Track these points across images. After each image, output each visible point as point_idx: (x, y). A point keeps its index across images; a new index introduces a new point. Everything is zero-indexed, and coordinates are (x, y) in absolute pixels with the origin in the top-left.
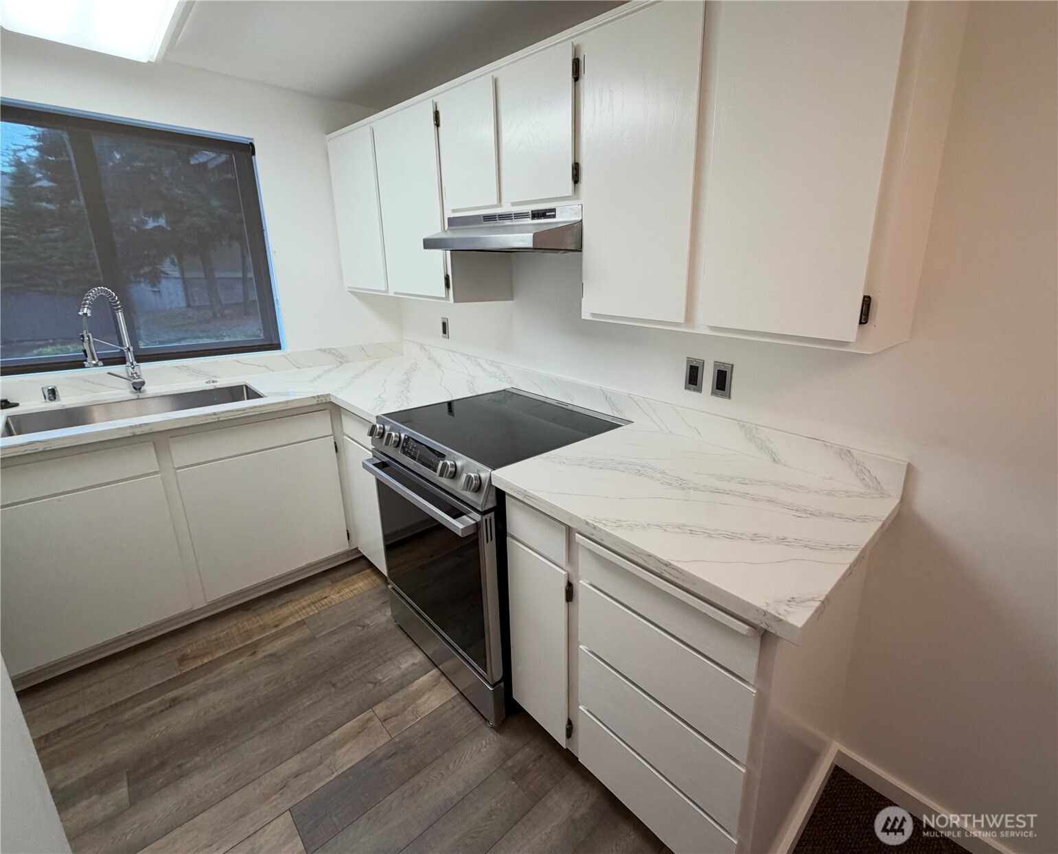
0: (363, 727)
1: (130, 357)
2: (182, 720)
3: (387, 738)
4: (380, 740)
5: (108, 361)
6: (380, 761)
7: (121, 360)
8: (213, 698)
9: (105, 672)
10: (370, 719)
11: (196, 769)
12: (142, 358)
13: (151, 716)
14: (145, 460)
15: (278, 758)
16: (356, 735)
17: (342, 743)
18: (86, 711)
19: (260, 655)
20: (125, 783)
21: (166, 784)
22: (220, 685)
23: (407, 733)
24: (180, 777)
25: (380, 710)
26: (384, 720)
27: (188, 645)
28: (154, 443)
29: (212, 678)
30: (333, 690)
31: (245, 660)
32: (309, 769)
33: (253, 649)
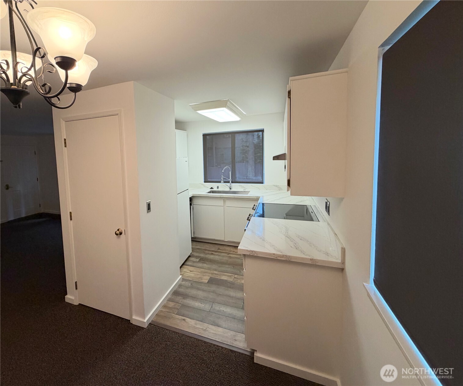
0: (230, 276)
1: (230, 182)
2: (211, 257)
3: (232, 280)
4: (231, 280)
5: (225, 182)
6: (227, 282)
7: (229, 182)
8: (217, 257)
9: (209, 245)
10: (233, 276)
11: (206, 263)
12: (232, 182)
13: (208, 254)
14: (221, 203)
15: (215, 270)
16: (228, 276)
17: (225, 275)
18: (203, 248)
19: (229, 255)
20: (199, 259)
21: (202, 263)
22: (219, 255)
23: (236, 282)
24: (204, 263)
25: (236, 276)
26: (235, 278)
27: (221, 247)
28: (224, 200)
29: (219, 254)
30: (233, 268)
31: (226, 255)
32: (217, 275)
33: (229, 254)
